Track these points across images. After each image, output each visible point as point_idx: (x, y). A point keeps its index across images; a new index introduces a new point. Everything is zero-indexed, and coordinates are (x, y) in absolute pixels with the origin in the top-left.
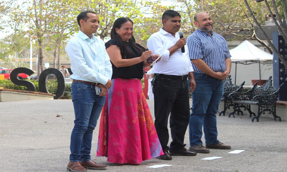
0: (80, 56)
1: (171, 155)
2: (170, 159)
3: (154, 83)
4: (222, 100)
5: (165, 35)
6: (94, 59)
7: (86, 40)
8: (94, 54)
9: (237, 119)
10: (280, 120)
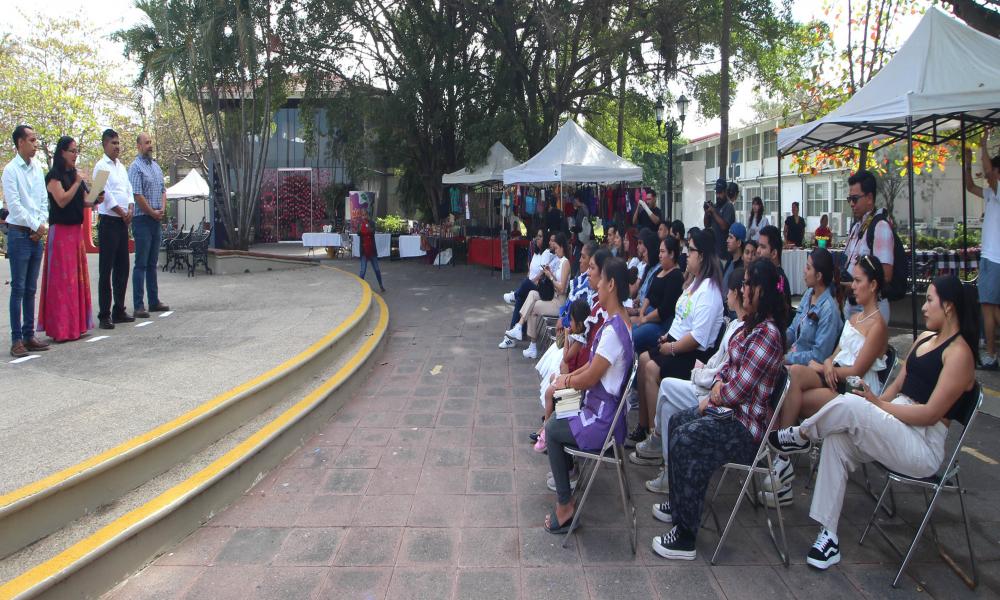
0: (13, 190)
1: (114, 322)
2: (112, 327)
3: (99, 227)
4: (163, 250)
5: (109, 163)
6: (29, 193)
7: (23, 166)
8: (30, 187)
9: (177, 274)
10: (211, 274)
